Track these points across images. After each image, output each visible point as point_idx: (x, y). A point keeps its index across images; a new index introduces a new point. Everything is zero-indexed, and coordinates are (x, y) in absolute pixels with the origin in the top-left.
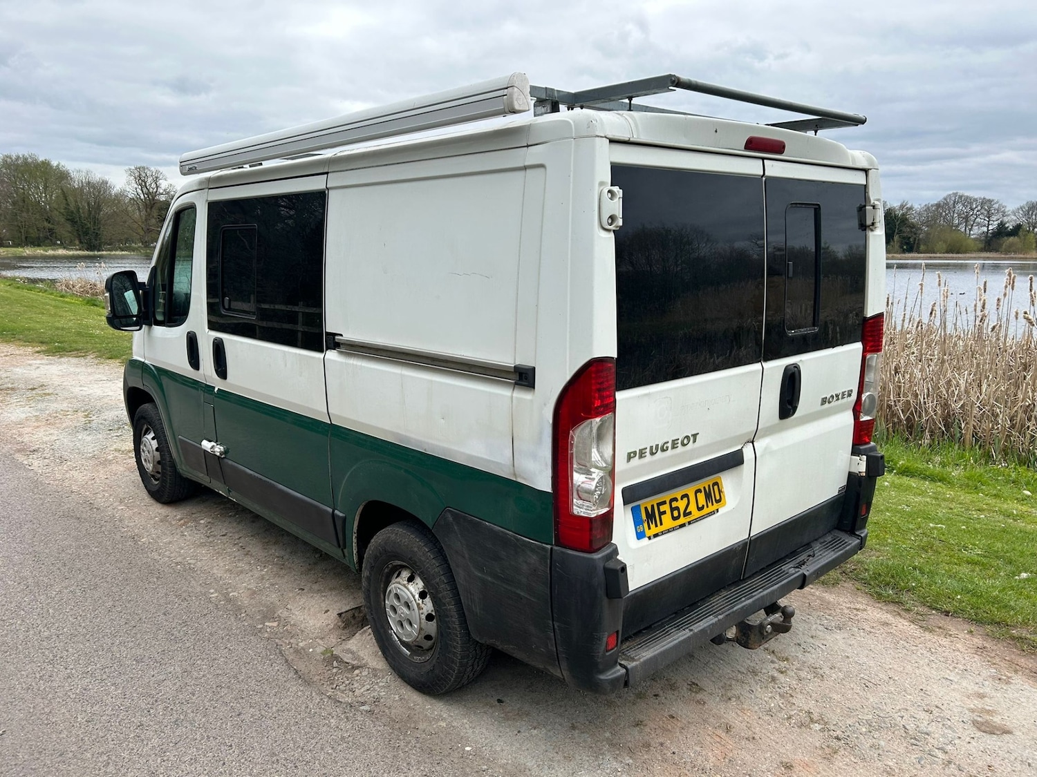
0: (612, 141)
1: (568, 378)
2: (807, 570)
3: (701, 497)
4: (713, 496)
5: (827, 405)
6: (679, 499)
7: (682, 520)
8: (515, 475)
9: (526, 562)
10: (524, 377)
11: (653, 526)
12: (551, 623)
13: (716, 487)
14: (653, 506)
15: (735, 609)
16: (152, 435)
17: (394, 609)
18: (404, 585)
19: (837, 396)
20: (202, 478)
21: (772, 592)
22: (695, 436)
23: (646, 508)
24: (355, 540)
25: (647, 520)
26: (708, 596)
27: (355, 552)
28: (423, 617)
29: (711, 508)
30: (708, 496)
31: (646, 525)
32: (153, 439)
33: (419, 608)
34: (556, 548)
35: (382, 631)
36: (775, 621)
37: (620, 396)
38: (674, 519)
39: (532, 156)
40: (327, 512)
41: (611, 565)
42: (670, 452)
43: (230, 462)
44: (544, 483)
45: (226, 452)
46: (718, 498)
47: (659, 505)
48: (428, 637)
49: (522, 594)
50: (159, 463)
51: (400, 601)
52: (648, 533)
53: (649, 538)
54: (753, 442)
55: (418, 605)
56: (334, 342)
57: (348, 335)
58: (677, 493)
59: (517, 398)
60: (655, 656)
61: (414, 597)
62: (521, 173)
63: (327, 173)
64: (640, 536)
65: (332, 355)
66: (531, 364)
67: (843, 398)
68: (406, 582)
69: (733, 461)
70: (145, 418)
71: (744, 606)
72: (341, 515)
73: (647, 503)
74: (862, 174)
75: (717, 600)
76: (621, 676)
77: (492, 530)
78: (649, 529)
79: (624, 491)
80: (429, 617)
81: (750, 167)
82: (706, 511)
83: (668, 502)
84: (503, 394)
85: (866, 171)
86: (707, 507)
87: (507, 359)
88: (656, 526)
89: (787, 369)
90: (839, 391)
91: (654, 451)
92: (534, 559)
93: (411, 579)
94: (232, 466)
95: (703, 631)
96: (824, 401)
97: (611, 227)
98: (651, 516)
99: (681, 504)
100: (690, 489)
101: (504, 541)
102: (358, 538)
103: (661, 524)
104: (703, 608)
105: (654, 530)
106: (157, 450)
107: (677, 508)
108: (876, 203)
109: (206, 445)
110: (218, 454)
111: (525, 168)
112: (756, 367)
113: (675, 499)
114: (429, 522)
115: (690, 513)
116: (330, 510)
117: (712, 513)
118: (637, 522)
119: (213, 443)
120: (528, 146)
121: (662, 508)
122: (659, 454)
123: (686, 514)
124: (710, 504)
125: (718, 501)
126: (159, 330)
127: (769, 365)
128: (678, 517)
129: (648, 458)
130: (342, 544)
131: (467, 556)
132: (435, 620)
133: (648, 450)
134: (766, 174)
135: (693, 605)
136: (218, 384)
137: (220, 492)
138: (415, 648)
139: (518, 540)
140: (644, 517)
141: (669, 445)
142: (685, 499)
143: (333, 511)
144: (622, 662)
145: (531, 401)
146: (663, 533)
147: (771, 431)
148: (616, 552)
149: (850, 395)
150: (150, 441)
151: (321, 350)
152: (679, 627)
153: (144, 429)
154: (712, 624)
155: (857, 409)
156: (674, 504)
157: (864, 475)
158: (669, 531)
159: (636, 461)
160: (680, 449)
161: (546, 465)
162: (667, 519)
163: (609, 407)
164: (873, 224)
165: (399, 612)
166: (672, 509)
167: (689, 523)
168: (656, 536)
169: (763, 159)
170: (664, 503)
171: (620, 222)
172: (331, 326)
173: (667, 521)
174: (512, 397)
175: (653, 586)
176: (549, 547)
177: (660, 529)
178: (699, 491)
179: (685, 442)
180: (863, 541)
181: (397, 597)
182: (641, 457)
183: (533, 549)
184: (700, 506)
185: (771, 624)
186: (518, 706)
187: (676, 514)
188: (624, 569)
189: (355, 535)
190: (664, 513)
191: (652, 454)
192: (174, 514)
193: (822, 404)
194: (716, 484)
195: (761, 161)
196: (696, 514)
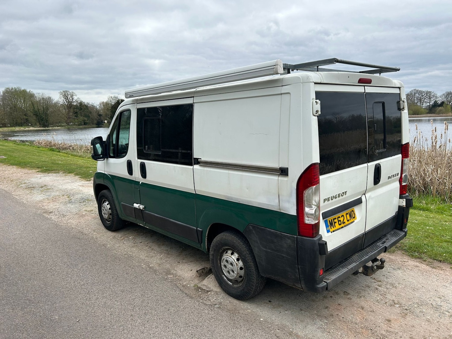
0: (315, 83)
1: (303, 171)
2: (387, 244)
3: (348, 216)
4: (352, 216)
5: (390, 179)
6: (341, 217)
7: (342, 225)
8: (280, 209)
9: (286, 243)
10: (284, 172)
11: (332, 228)
12: (297, 266)
13: (353, 212)
14: (332, 220)
15: (362, 260)
16: (107, 203)
17: (225, 266)
18: (230, 256)
19: (393, 175)
20: (132, 219)
21: (375, 253)
22: (346, 192)
23: (329, 221)
24: (206, 240)
25: (330, 225)
26: (351, 256)
27: (206, 245)
28: (239, 268)
29: (352, 221)
30: (350, 216)
31: (330, 227)
32: (108, 204)
33: (237, 265)
34: (299, 237)
35: (219, 276)
36: (377, 265)
37: (321, 177)
38: (340, 225)
39: (284, 89)
40: (194, 229)
41: (321, 242)
42: (337, 199)
43: (147, 212)
44: (293, 212)
45: (145, 208)
46: (354, 217)
47: (334, 219)
48: (241, 277)
49: (284, 255)
50: (110, 214)
51: (228, 263)
52: (331, 230)
53: (331, 232)
54: (365, 194)
55: (236, 264)
56: (197, 162)
57: (204, 159)
58: (340, 215)
59: (280, 180)
60: (336, 278)
61: (234, 260)
62: (280, 96)
63: (193, 97)
64: (328, 231)
65: (196, 167)
66: (287, 167)
67: (395, 176)
68: (230, 255)
69: (358, 202)
70: (104, 196)
71: (365, 259)
72: (201, 230)
73: (329, 219)
74: (398, 89)
75: (355, 257)
76: (325, 286)
77: (270, 232)
78: (331, 229)
79: (322, 214)
80: (241, 268)
81: (360, 89)
82: (350, 222)
83: (337, 218)
84: (274, 179)
85: (399, 88)
86: (350, 220)
87: (276, 165)
88: (333, 228)
89: (376, 165)
90: (394, 174)
91: (332, 198)
92: (289, 241)
93: (232, 254)
94: (148, 213)
95: (352, 268)
96: (389, 178)
97: (317, 115)
98: (331, 224)
99: (342, 219)
100: (344, 213)
101: (276, 236)
102: (207, 239)
103: (335, 227)
104: (350, 260)
105: (333, 229)
106: (110, 209)
107: (340, 221)
108: (404, 100)
109: (136, 205)
110: (142, 209)
111: (281, 94)
112: (366, 165)
113: (339, 217)
114: (241, 230)
115: (345, 222)
116: (195, 228)
117: (352, 222)
118: (327, 226)
119: (139, 205)
120: (282, 86)
121: (335, 221)
122: (334, 200)
123: (344, 223)
124: (351, 219)
125: (354, 218)
126: (112, 160)
127: (370, 164)
128: (341, 224)
129: (331, 201)
130: (201, 242)
131: (259, 242)
132: (243, 270)
133: (330, 198)
134: (366, 92)
135: (346, 259)
136: (141, 180)
137: (141, 225)
138: (235, 281)
139: (282, 234)
140: (329, 224)
141: (337, 196)
142: (343, 217)
143: (197, 228)
144: (325, 281)
145: (287, 181)
146: (336, 230)
147: (371, 190)
148: (321, 237)
149: (398, 175)
150: (106, 205)
151: (191, 165)
152: (343, 267)
153: (103, 201)
154: (355, 266)
155: (400, 181)
156: (339, 219)
157: (405, 206)
158: (338, 229)
159: (326, 202)
160: (341, 197)
161: (294, 205)
162: (337, 224)
163: (317, 182)
164: (403, 108)
165: (227, 267)
166: (339, 221)
167: (345, 226)
168: (334, 231)
169: (364, 86)
170: (335, 219)
171: (320, 113)
172: (196, 155)
174: (278, 179)
175: (333, 251)
176: (296, 236)
177: (335, 229)
178: (347, 214)
179: (343, 195)
180: (406, 233)
181: (227, 261)
182: (328, 201)
183: (289, 238)
184: (348, 220)
185: (376, 266)
186: (277, 303)
187: (340, 223)
188: (326, 243)
189: (206, 238)
190: (336, 222)
191: (332, 199)
192: (118, 235)
193: (388, 179)
194: (353, 211)
195: (364, 87)
196: (347, 223)
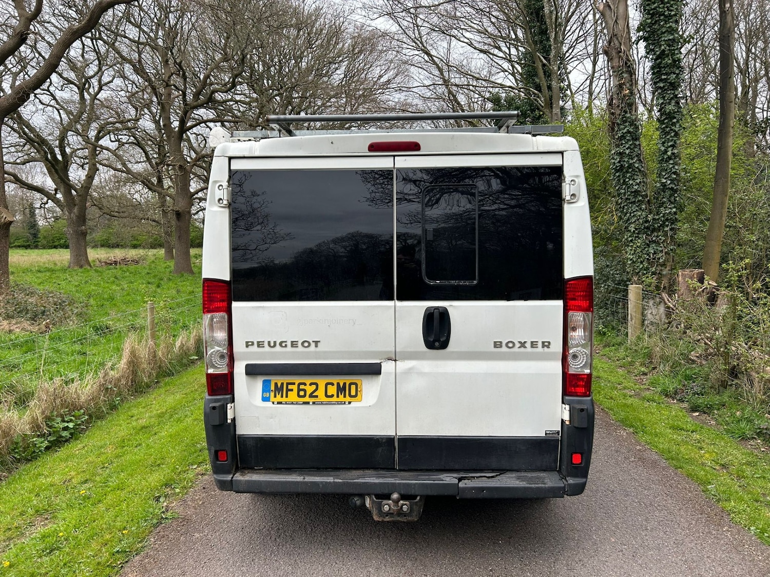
2: (466, 484)
3: (333, 388)
4: (348, 392)
5: (505, 349)
6: (308, 384)
7: (307, 399)
11: (279, 396)
13: (353, 387)
14: (282, 384)
19: (522, 343)
22: (316, 343)
23: (276, 383)
25: (275, 391)
29: (343, 399)
30: (341, 390)
31: (272, 394)
37: (235, 304)
38: (299, 396)
42: (290, 349)
46: (353, 394)
47: (288, 384)
52: (273, 400)
53: (273, 403)
54: (394, 361)
58: (308, 380)
60: (259, 481)
64: (265, 399)
67: (533, 347)
69: (374, 370)
73: (278, 380)
74: (560, 155)
76: (227, 481)
78: (275, 397)
79: (247, 366)
82: (335, 399)
83: (297, 384)
85: (562, 153)
86: (338, 397)
88: (282, 397)
89: (430, 310)
90: (525, 340)
91: (272, 345)
96: (497, 345)
98: (279, 390)
99: (310, 389)
100: (322, 381)
103: (287, 397)
105: (279, 399)
107: (305, 391)
112: (387, 303)
113: (304, 384)
115: (317, 396)
117: (342, 403)
118: (266, 390)
121: (290, 387)
122: (278, 348)
123: (311, 396)
124: (342, 396)
127: (404, 304)
128: (304, 396)
129: (268, 349)
133: (265, 343)
134: (396, 166)
140: (273, 388)
141: (288, 344)
142: (314, 386)
146: (286, 403)
147: (417, 356)
149: (546, 346)
156: (302, 387)
158: (292, 403)
159: (254, 348)
160: (301, 349)
166: (299, 390)
167: (314, 403)
168: (279, 403)
169: (394, 156)
170: (293, 384)
173: (293, 396)
177: (284, 399)
178: (331, 383)
179: (306, 345)
182: (259, 346)
184: (329, 394)
190: (292, 390)
191: (270, 346)
193: (496, 347)
194: (353, 383)
196: (324, 398)
